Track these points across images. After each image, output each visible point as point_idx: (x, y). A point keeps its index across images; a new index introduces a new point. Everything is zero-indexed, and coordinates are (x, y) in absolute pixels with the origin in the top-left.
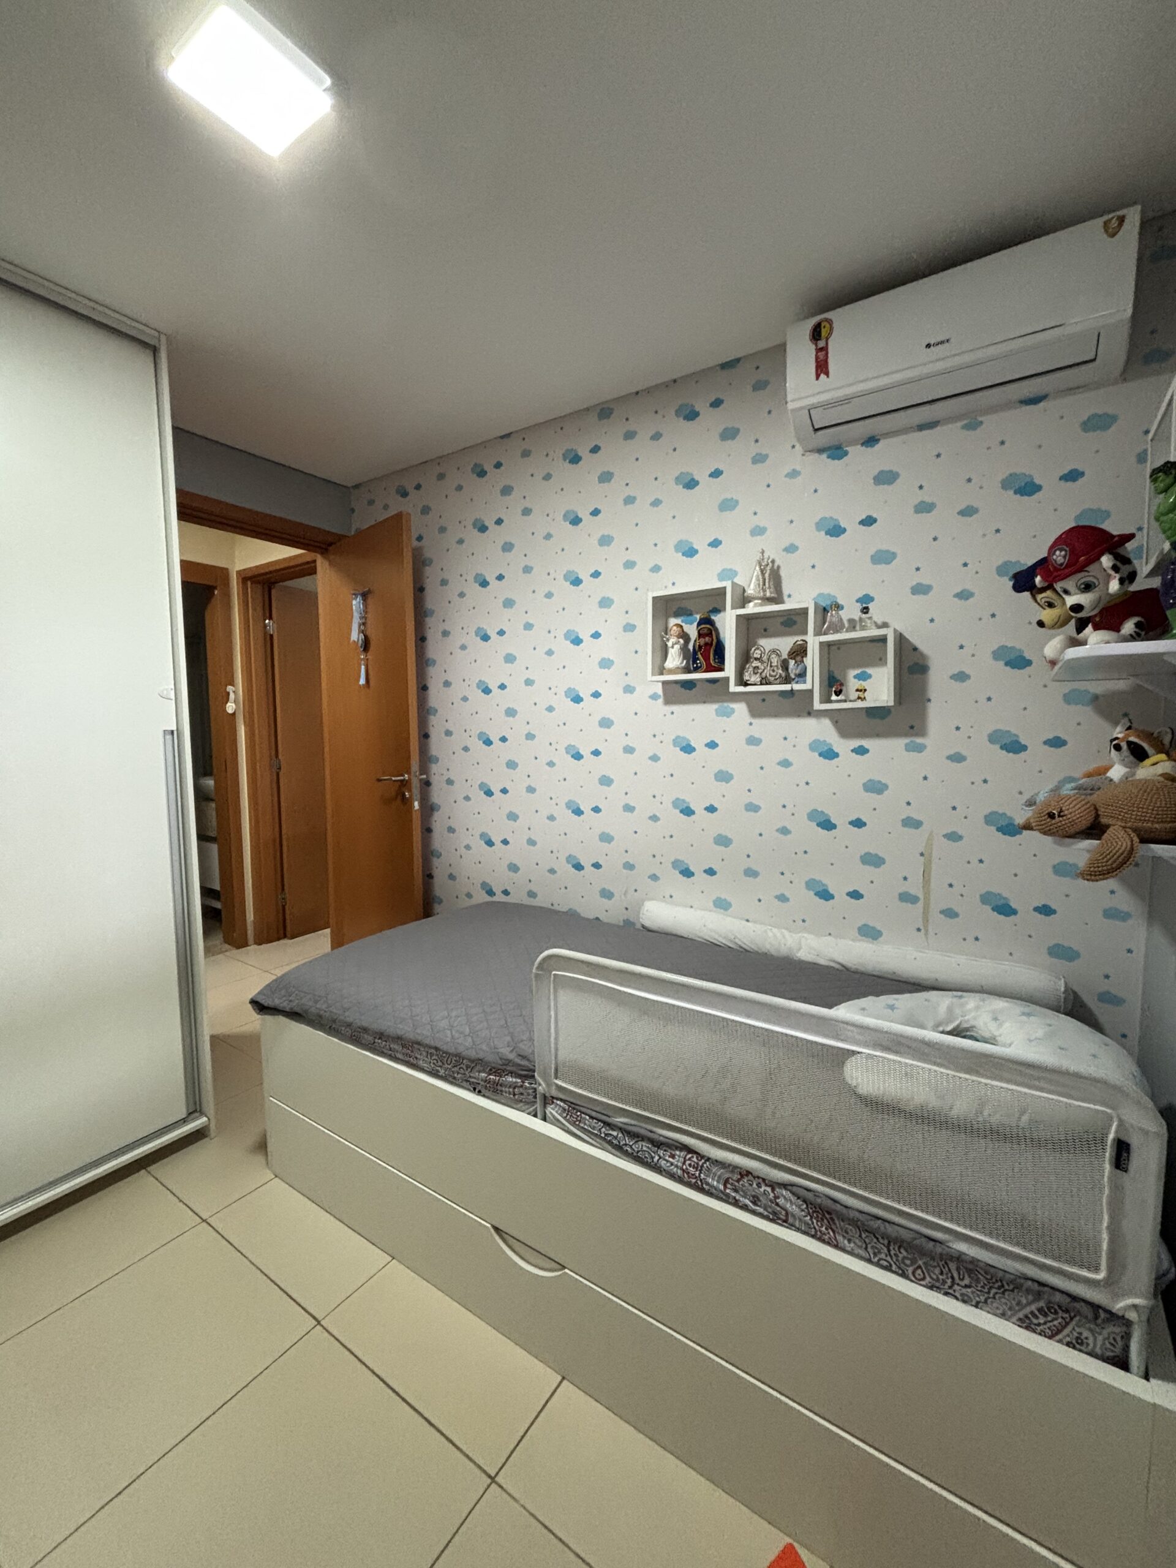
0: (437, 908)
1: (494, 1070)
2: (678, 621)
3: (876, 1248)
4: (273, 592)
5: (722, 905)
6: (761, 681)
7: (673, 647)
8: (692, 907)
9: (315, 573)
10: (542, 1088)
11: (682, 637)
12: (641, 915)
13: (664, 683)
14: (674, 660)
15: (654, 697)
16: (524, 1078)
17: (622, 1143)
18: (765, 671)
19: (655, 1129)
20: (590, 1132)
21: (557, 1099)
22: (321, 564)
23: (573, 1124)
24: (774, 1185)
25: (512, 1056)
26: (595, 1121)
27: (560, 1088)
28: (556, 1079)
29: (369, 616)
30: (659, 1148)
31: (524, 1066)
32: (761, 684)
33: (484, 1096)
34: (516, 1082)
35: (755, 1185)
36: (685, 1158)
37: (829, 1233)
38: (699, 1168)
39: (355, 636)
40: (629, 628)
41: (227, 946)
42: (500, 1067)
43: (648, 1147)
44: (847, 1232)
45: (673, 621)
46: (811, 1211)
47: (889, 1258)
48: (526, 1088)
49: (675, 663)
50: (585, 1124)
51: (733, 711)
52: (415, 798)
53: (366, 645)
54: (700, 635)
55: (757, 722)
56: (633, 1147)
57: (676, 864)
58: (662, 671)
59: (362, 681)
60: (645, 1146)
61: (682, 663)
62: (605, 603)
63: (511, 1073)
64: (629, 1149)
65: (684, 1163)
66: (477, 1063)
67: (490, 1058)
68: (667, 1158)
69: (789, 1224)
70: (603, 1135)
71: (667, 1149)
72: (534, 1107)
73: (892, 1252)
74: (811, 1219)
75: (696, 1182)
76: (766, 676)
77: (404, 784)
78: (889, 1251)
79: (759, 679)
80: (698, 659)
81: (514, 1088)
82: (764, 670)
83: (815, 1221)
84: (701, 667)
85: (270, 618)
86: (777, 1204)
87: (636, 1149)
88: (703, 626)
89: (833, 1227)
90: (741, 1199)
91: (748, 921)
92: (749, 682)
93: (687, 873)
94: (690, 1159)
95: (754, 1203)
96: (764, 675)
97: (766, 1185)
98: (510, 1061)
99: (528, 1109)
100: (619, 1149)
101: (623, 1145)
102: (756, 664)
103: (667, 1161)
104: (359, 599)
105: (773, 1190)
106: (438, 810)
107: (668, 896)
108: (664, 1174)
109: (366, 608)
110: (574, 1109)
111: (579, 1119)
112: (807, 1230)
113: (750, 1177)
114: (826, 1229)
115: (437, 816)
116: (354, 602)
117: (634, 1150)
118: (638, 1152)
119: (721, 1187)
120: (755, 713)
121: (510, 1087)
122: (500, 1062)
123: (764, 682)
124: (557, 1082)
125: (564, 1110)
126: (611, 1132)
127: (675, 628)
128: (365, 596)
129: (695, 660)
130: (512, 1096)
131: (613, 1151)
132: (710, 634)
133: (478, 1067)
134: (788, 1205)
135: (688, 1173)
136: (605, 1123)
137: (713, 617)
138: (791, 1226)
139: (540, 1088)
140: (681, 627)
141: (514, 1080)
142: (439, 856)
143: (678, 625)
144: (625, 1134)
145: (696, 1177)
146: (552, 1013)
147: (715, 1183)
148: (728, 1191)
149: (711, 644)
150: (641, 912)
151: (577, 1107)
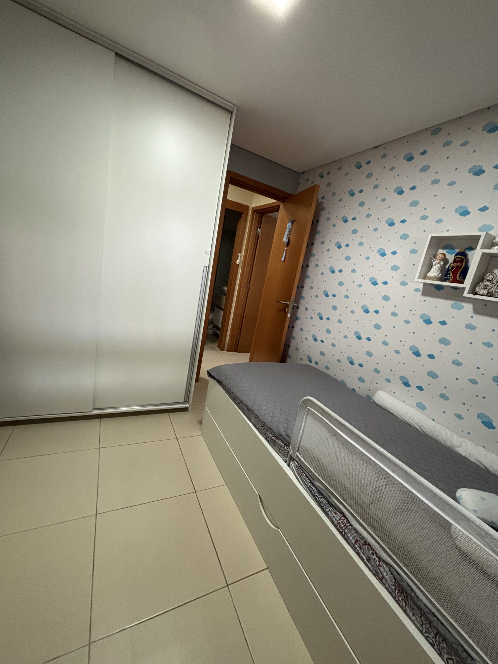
0: (288, 360)
1: (275, 436)
2: (444, 252)
3: (428, 630)
4: (263, 217)
5: (421, 407)
6: (487, 294)
7: (435, 265)
8: (404, 402)
9: (278, 211)
10: (291, 453)
11: (443, 261)
12: (374, 396)
13: (425, 284)
14: (434, 272)
15: (417, 290)
16: (286, 445)
17: (315, 494)
18: (493, 289)
19: (332, 497)
20: (304, 481)
21: (296, 461)
22: (282, 207)
23: (299, 474)
24: (380, 559)
25: (283, 433)
26: (307, 478)
27: (297, 456)
28: (298, 452)
29: (292, 231)
30: (330, 506)
31: (286, 440)
32: (487, 296)
33: (269, 444)
34: (282, 445)
35: (370, 552)
36: (341, 518)
37: (403, 603)
38: (346, 526)
39: (285, 239)
40: (414, 252)
41: (218, 349)
42: (278, 436)
43: (326, 503)
44: (413, 610)
45: (441, 251)
46: (396, 585)
47: (434, 640)
48: (285, 449)
49: (434, 274)
50: (303, 477)
51: (463, 307)
52: (289, 312)
53: (288, 244)
54: (455, 261)
55: (476, 316)
56: (320, 499)
57: (402, 378)
58: (425, 277)
59: (283, 259)
60: (325, 501)
61: (438, 275)
62: (405, 237)
63: (281, 440)
64: (318, 499)
65: (340, 520)
66: (270, 429)
67: (275, 430)
68: (333, 513)
69: (383, 582)
70: (309, 486)
71: (334, 509)
72: (286, 459)
73: (437, 639)
74: (395, 589)
75: (342, 532)
76: (492, 292)
77: (287, 306)
78: (436, 637)
79: (486, 293)
80: (449, 274)
81: (281, 447)
82: (491, 288)
83: (397, 591)
84: (449, 279)
85: (260, 228)
86: (379, 569)
87: (320, 501)
88: (459, 256)
89: (406, 600)
90: (361, 554)
91: (433, 420)
92: (478, 293)
93: (407, 384)
94: (343, 520)
95: (368, 560)
96: (491, 290)
97: (377, 556)
98: (282, 435)
99: (284, 458)
100: (313, 496)
101: (316, 495)
102: (487, 283)
103: (332, 514)
104: (290, 223)
105: (379, 561)
106: (298, 320)
107: (392, 392)
108: (329, 519)
109: (292, 227)
110: (301, 468)
111: (301, 473)
112: (391, 591)
113: (369, 547)
114: (402, 599)
115: (298, 322)
116: (288, 224)
117: (319, 500)
118: (321, 502)
119: (353, 542)
120: (477, 311)
121: (279, 445)
122: (278, 434)
123: (489, 294)
124: (297, 453)
125: (297, 466)
126: (312, 487)
127: (440, 255)
128: (293, 222)
129: (447, 274)
130: (279, 449)
131: (311, 495)
132: (462, 261)
133: (270, 431)
134: (385, 574)
135: (340, 525)
136: (311, 482)
137: (467, 252)
138: (384, 585)
139: (290, 452)
140: (445, 255)
141: (281, 443)
142: (294, 339)
143: (442, 254)
144: (318, 491)
145: (343, 530)
146: (303, 424)
147: (351, 538)
148: (356, 546)
149: (461, 267)
150: (375, 395)
151: (302, 468)
